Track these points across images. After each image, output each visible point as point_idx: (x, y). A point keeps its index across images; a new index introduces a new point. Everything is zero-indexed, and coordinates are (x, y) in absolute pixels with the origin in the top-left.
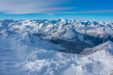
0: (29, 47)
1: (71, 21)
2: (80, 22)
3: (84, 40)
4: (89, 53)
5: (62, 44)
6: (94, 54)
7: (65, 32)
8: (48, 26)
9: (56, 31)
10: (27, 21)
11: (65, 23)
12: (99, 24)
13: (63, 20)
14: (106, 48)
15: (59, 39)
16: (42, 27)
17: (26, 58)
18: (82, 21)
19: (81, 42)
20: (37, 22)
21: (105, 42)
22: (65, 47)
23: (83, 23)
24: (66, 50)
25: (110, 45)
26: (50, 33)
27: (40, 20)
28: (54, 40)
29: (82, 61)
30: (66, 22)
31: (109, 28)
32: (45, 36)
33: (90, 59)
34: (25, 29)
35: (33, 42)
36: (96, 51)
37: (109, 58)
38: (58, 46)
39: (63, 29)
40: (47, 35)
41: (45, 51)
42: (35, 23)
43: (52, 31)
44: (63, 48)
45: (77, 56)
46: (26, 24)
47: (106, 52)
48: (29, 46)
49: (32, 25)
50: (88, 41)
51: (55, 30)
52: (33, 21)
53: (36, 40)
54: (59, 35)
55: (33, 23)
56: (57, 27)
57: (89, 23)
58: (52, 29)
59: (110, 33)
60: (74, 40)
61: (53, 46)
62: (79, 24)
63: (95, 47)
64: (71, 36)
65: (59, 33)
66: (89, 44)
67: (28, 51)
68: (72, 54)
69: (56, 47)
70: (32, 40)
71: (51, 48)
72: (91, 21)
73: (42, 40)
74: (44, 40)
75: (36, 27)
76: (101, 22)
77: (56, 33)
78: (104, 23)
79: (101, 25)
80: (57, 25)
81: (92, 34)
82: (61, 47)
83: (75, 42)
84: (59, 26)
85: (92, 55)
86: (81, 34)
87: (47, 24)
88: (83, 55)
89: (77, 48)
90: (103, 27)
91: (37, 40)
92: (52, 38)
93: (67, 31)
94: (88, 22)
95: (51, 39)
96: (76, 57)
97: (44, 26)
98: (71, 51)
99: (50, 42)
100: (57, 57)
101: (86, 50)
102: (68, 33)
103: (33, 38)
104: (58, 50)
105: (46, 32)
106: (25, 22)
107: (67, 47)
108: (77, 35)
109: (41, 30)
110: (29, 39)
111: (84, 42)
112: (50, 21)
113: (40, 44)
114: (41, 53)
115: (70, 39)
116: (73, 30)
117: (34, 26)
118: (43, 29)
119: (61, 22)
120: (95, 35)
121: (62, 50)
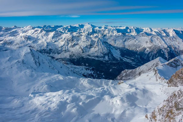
0: (34, 73)
1: (100, 28)
2: (115, 28)
3: (122, 58)
4: (130, 77)
5: (87, 65)
6: (138, 78)
7: (91, 46)
8: (64, 36)
9: (77, 44)
11: (91, 31)
12: (144, 31)
13: (87, 27)
14: (156, 68)
15: (83, 58)
16: (53, 37)
18: (118, 28)
19: (117, 60)
20: (43, 29)
21: (153, 59)
22: (93, 70)
23: (119, 31)
24: (94, 75)
25: (160, 64)
26: (66, 48)
27: (50, 26)
28: (74, 60)
29: (120, 89)
30: (93, 30)
31: (159, 37)
32: (59, 53)
33: (131, 86)
34: (24, 42)
35: (40, 64)
36: (140, 74)
37: (159, 84)
38: (81, 69)
39: (89, 41)
40: (62, 51)
41: (61, 78)
42: (41, 31)
43: (70, 45)
44: (89, 72)
45: (112, 83)
46: (24, 34)
47: (155, 74)
48: (32, 71)
49: (35, 36)
50: (127, 58)
51: (75, 42)
52: (36, 29)
53: (44, 59)
54: (82, 50)
55: (36, 31)
56: (78, 38)
57: (129, 30)
58: (70, 41)
59: (160, 45)
60: (107, 58)
61: (72, 69)
62: (112, 32)
63: (138, 68)
64: (102, 52)
65: (83, 48)
66: (128, 63)
67: (33, 79)
68: (104, 81)
69: (77, 70)
70: (37, 60)
72: (132, 28)
73: (55, 59)
74: (57, 59)
75: (43, 38)
76: (147, 28)
77: (77, 47)
78: (152, 30)
79: (146, 33)
80: (78, 35)
81: (134, 48)
82: (86, 69)
84: (81, 35)
85: (134, 81)
86: (117, 48)
87: (61, 32)
88: (122, 81)
89: (111, 70)
90: (150, 37)
91: (46, 60)
92: (70, 56)
93: (94, 44)
94: (127, 28)
95: (68, 57)
96: (110, 84)
97: (56, 37)
98: (102, 75)
99: (68, 62)
100: (81, 85)
101: (124, 73)
102: (96, 47)
103: (39, 56)
104: (81, 75)
105: (60, 46)
106: (24, 30)
107: (95, 69)
108: (110, 50)
109: (52, 43)
110: (33, 59)
111: (121, 60)
112: (67, 28)
113: (51, 67)
114: (54, 81)
115: (100, 57)
116: (105, 41)
117: (39, 37)
118: (55, 41)
119: (84, 29)
120: (138, 49)
121: (87, 74)
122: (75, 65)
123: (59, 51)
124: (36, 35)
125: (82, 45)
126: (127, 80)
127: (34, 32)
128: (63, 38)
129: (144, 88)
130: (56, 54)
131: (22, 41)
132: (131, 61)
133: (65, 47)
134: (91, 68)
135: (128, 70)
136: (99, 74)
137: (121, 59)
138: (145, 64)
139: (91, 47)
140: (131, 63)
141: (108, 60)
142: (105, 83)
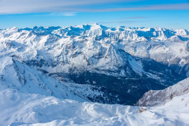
0: (16, 94)
1: (113, 29)
2: (134, 30)
3: (145, 73)
4: (158, 102)
5: (94, 82)
6: (169, 104)
7: (100, 55)
8: (61, 41)
9: (80, 53)
10: (8, 31)
11: (101, 34)
12: (177, 34)
13: (95, 28)
15: (88, 72)
16: (46, 43)
17: (8, 119)
18: (139, 30)
19: (138, 76)
20: (33, 31)
22: (102, 90)
23: (140, 34)
24: (105, 98)
26: (65, 58)
27: (42, 28)
28: (75, 75)
29: (141, 120)
30: (103, 32)
32: (53, 66)
33: (158, 115)
34: (5, 50)
35: (25, 81)
36: (171, 97)
38: (85, 89)
39: (97, 48)
40: (58, 62)
41: (55, 101)
42: (30, 35)
43: (70, 54)
44: (98, 93)
45: (130, 111)
46: (6, 38)
48: (15, 92)
49: (21, 41)
50: (153, 74)
51: (78, 50)
52: (23, 31)
53: (31, 74)
54: (88, 61)
55: (23, 34)
56: (81, 44)
57: (154, 33)
58: (70, 48)
60: (123, 73)
61: (73, 89)
62: (131, 35)
63: (169, 88)
64: (116, 64)
65: (88, 58)
66: (155, 80)
67: (14, 103)
68: (118, 107)
69: (79, 90)
70: (22, 76)
71: (69, 93)
72: (160, 29)
73: (47, 74)
74: (51, 75)
75: (32, 44)
76: (181, 31)
77: (81, 57)
78: (188, 33)
79: (180, 37)
80: (81, 39)
81: (162, 59)
82: (93, 89)
83: (125, 77)
84: (86, 40)
85: (162, 107)
86: (137, 59)
87: (58, 36)
88: (144, 108)
89: (129, 91)
90: (186, 43)
91: (35, 75)
92: (70, 70)
93: (105, 52)
94: (153, 30)
95: (67, 71)
96: (127, 111)
97: (51, 42)
98: (116, 99)
99: (67, 79)
100: (84, 114)
101: (149, 95)
102: (107, 57)
103: (26, 70)
104: (85, 98)
105: (56, 55)
106: (6, 33)
107: (105, 89)
108: (128, 62)
109: (45, 51)
110: (16, 74)
111: (145, 76)
112: (66, 30)
113: (41, 86)
114: (45, 106)
115: (114, 72)
116: (120, 48)
117: (26, 43)
118: (49, 49)
119: (90, 31)
120: (168, 60)
121: (94, 97)
122: (76, 83)
123: (55, 62)
124: (23, 39)
125: (88, 54)
126: (152, 106)
127: (20, 37)
128: (61, 45)
129: (177, 118)
130: (50, 67)
131: (3, 48)
132: (159, 78)
133: (63, 57)
134: (100, 88)
135: (154, 91)
136: (113, 97)
137: (143, 74)
138: (179, 82)
139: (100, 58)
140: (159, 80)
141: (125, 76)
142: (120, 109)
